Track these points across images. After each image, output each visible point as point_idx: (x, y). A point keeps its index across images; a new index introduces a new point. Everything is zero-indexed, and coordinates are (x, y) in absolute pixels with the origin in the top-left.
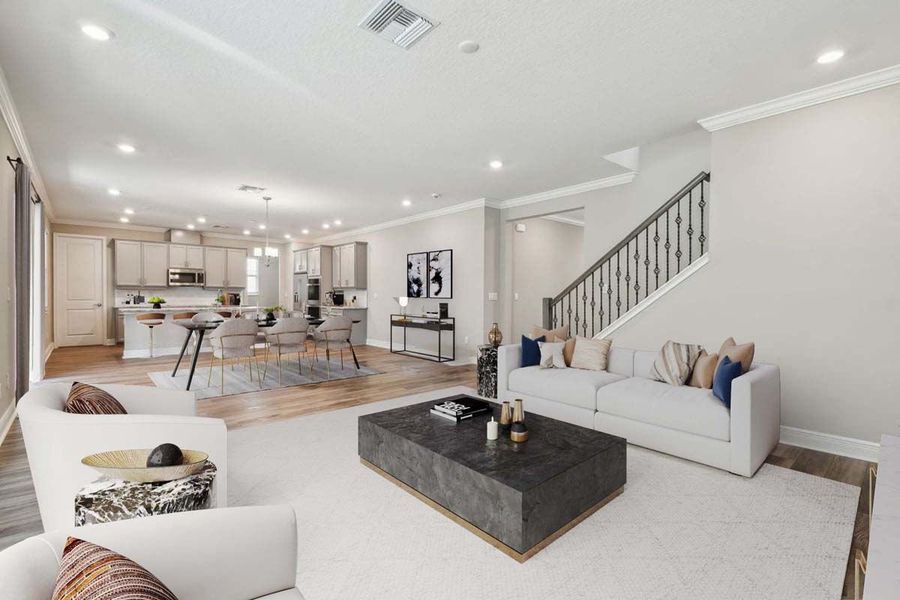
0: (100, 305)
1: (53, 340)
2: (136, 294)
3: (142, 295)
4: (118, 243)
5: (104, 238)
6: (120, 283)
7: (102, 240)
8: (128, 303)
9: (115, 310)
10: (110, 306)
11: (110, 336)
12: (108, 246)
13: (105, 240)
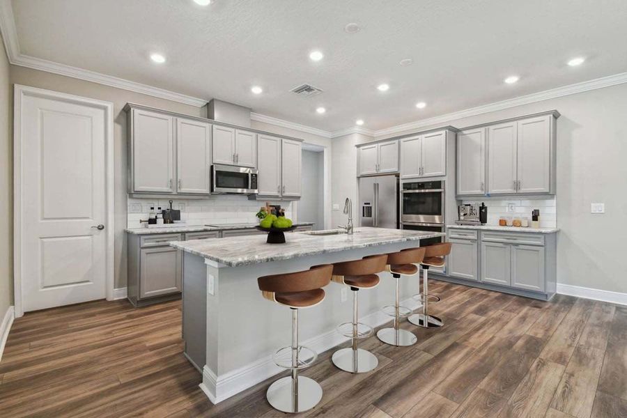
0: (101, 228)
1: (13, 303)
2: (165, 206)
3: (175, 208)
4: (136, 114)
5: (110, 106)
6: (138, 188)
7: (105, 109)
8: (152, 221)
9: (128, 235)
10: (121, 228)
11: (118, 285)
12: (117, 121)
13: (113, 108)
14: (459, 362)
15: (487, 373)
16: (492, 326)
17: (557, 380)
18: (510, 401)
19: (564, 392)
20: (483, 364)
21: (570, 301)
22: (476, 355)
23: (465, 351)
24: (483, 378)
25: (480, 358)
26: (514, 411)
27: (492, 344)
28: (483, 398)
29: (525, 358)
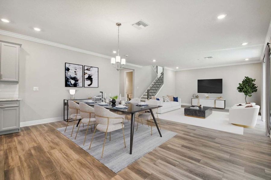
14: (21, 176)
15: (38, 170)
16: (11, 153)
17: (60, 154)
18: (59, 171)
19: (66, 155)
20: (32, 169)
21: (27, 129)
22: (23, 168)
23: (16, 170)
24: (40, 172)
25: (27, 167)
26: (64, 172)
27: (23, 159)
28: (51, 178)
29: (42, 154)
